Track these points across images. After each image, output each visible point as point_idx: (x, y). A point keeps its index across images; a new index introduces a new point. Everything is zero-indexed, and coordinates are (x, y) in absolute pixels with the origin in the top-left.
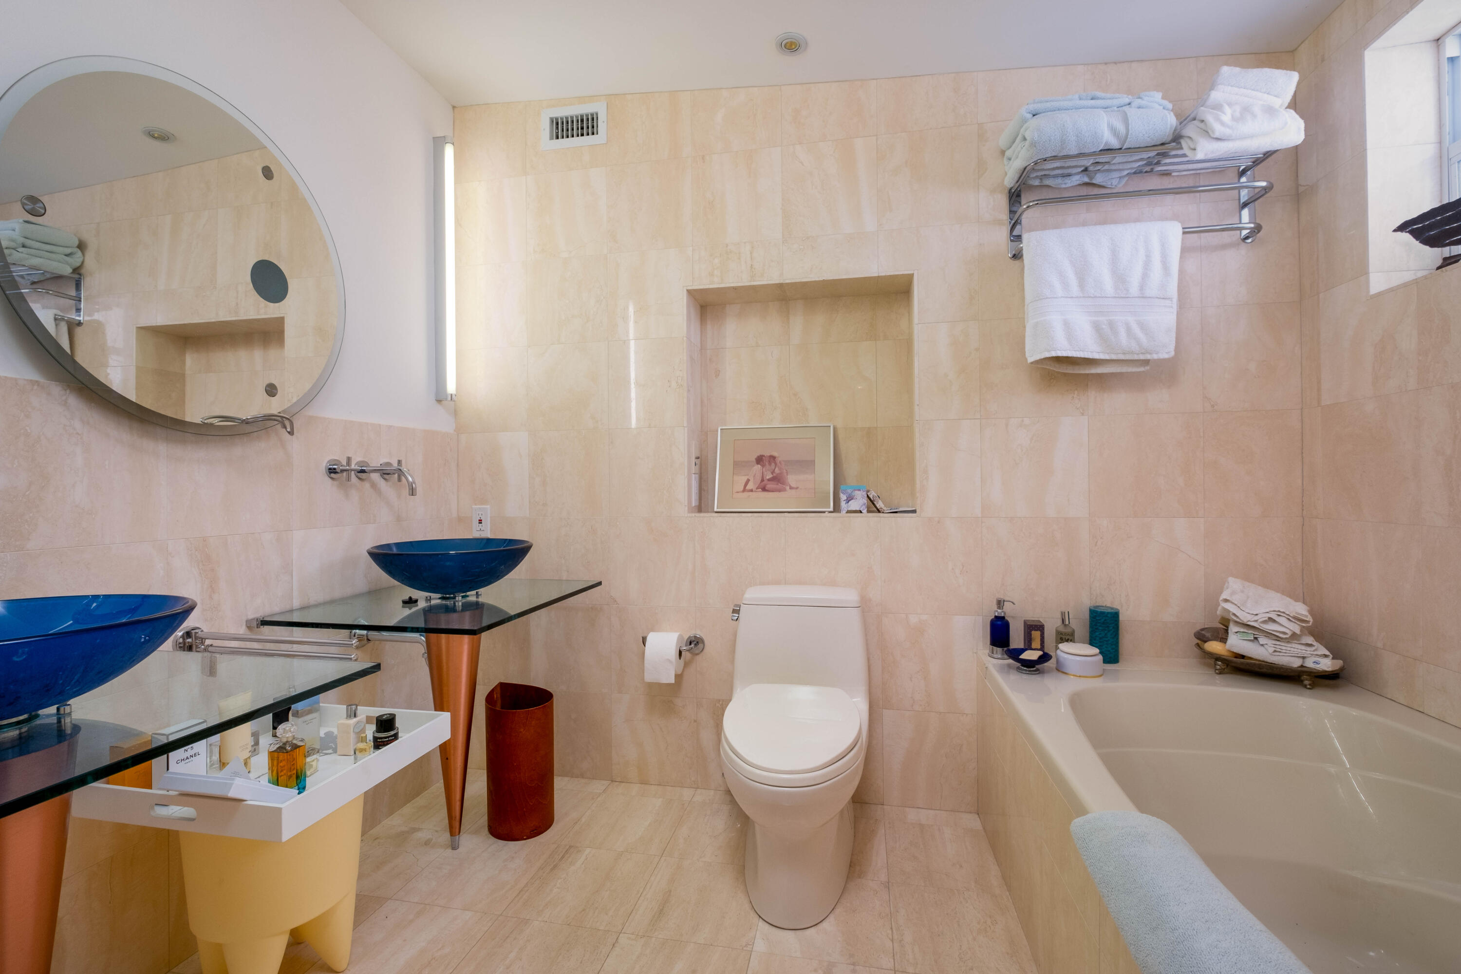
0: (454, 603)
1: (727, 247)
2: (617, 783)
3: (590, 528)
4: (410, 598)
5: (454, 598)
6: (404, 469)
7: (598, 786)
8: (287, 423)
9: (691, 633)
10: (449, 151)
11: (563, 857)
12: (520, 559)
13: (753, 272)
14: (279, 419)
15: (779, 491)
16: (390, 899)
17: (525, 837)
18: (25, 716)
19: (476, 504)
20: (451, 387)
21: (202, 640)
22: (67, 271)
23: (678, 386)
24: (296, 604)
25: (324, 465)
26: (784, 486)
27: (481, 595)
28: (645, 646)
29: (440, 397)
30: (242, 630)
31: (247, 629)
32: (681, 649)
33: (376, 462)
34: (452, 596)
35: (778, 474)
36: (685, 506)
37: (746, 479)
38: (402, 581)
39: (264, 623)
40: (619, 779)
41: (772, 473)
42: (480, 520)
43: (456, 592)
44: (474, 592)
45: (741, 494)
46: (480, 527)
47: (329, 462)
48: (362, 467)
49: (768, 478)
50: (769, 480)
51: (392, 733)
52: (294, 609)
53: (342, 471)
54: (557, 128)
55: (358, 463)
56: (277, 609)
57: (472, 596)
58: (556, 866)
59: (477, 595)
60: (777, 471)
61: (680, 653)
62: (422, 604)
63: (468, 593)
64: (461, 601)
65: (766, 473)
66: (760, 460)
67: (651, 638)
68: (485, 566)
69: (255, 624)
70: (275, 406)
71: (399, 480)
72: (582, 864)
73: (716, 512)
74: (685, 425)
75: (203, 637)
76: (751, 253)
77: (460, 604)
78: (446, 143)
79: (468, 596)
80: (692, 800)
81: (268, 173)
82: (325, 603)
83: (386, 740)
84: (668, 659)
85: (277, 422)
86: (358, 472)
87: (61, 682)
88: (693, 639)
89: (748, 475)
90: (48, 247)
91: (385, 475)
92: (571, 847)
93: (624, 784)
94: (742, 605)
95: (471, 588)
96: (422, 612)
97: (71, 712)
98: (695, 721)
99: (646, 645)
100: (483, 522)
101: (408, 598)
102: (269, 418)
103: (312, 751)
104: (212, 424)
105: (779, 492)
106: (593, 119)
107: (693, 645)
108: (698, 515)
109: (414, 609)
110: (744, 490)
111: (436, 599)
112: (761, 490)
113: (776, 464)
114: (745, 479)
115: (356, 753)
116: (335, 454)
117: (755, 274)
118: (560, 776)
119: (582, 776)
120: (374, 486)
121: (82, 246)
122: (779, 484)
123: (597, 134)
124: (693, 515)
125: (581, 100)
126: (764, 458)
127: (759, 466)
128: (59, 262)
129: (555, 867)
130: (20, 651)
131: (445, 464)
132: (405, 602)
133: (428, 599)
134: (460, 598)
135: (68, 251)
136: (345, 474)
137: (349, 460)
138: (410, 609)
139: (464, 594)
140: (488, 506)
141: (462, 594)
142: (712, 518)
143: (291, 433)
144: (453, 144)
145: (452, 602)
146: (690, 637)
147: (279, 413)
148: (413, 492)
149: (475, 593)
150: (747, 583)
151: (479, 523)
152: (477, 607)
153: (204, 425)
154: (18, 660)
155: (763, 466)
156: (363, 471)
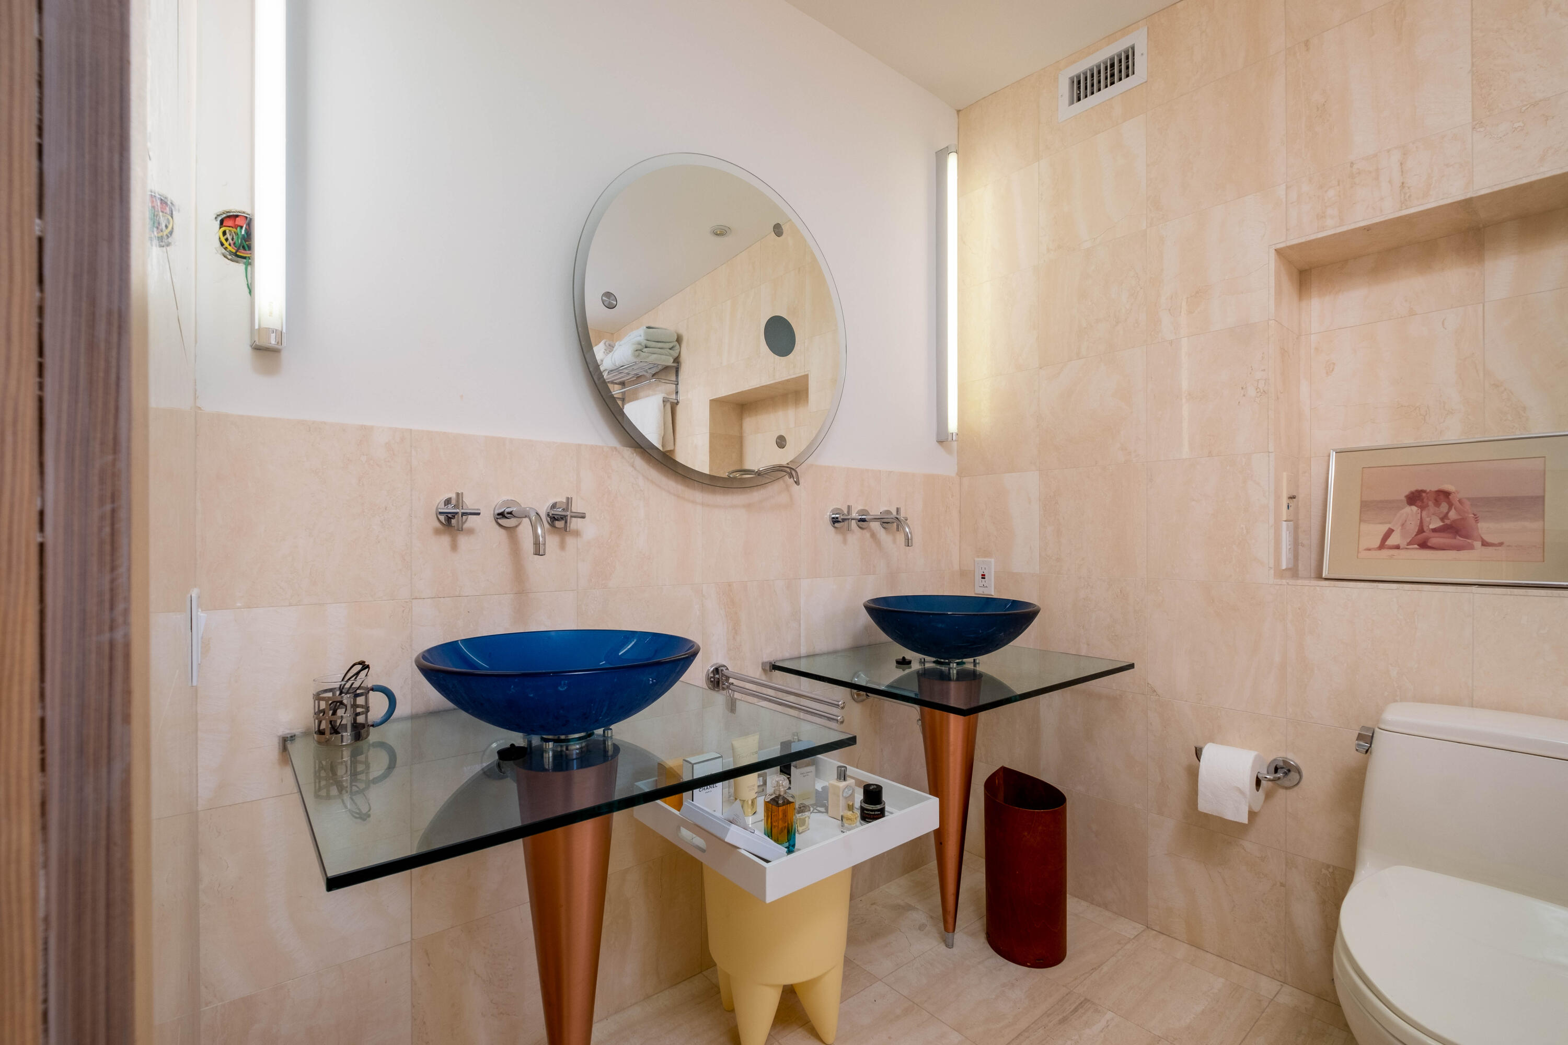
0: (949, 670)
1: (1351, 167)
2: (1154, 932)
3: (1119, 591)
4: (904, 658)
5: (949, 664)
6: (902, 516)
7: (1128, 928)
8: (793, 473)
9: (1279, 754)
10: (952, 161)
11: (1076, 1010)
12: (1024, 627)
13: (1405, 194)
14: (788, 470)
15: (1459, 548)
16: (880, 980)
17: (1028, 964)
18: (582, 734)
19: (978, 557)
20: (953, 426)
21: (728, 678)
22: (670, 362)
23: (1259, 394)
24: (804, 651)
25: (828, 515)
26: (1470, 541)
27: (979, 663)
28: (1199, 761)
29: (943, 439)
30: (756, 672)
31: (762, 671)
32: (1260, 776)
33: (876, 510)
34: (947, 661)
35: (1454, 521)
36: (1271, 568)
37: (1387, 529)
38: (895, 639)
39: (775, 667)
40: (1157, 928)
41: (1442, 519)
42: (983, 575)
43: (951, 658)
44: (971, 660)
45: (1379, 552)
46: (983, 583)
47: (832, 511)
48: (862, 516)
49: (1432, 526)
50: (1434, 530)
51: (879, 807)
52: (802, 655)
53: (844, 520)
54: (1079, 88)
55: (859, 512)
56: (787, 655)
57: (968, 664)
58: (1067, 1019)
59: (975, 663)
60: (1453, 515)
61: (1258, 782)
62: (916, 666)
63: (965, 660)
64: (955, 668)
65: (1428, 519)
66: (1414, 498)
67: (1209, 751)
68: (981, 632)
69: (768, 668)
70: (783, 457)
71: (898, 529)
72: (1101, 1031)
73: (1326, 579)
74: (1271, 449)
75: (729, 675)
76: (1401, 164)
77: (955, 672)
78: (949, 154)
79: (964, 663)
80: (1275, 999)
81: (778, 230)
82: (828, 653)
83: (872, 813)
84: (1238, 788)
85: (785, 473)
86: (859, 521)
87: (594, 712)
88: (1281, 764)
89: (1390, 523)
90: (660, 345)
91: (884, 524)
92: (1086, 1000)
93: (1165, 936)
94: (1377, 729)
95: (965, 655)
96: (916, 676)
97: (612, 736)
98: (1282, 885)
99: (1201, 760)
100: (986, 577)
101: (901, 658)
102: (779, 469)
103: (803, 809)
104: (735, 478)
105: (1458, 550)
106: (1127, 58)
107: (1280, 775)
108: (1291, 582)
109: (907, 671)
110: (1382, 546)
111: (930, 663)
112: (1416, 546)
113: (1451, 505)
114: (1384, 528)
115: (844, 821)
116: (836, 502)
117: (1410, 196)
118: (1076, 897)
119: (1105, 906)
120: (873, 535)
121: (679, 340)
122: (1458, 537)
123: (1134, 73)
124: (1284, 582)
125: (1110, 38)
126: (1424, 495)
127: (1414, 508)
128: (666, 355)
129: (1064, 1020)
130: (563, 682)
131: (946, 511)
132: (898, 662)
133: (923, 662)
134: (955, 665)
135: (671, 345)
136: (846, 523)
137: (849, 507)
138: (904, 670)
139: (960, 660)
140: (993, 560)
141: (958, 661)
142: (1318, 588)
143: (797, 483)
144: (956, 152)
145: (947, 669)
146: (1275, 760)
147: (788, 464)
148: (908, 542)
149: (973, 661)
150: (1386, 694)
151: (982, 578)
152: (973, 677)
153: (729, 479)
154: (561, 689)
155: (1422, 508)
156: (863, 520)
